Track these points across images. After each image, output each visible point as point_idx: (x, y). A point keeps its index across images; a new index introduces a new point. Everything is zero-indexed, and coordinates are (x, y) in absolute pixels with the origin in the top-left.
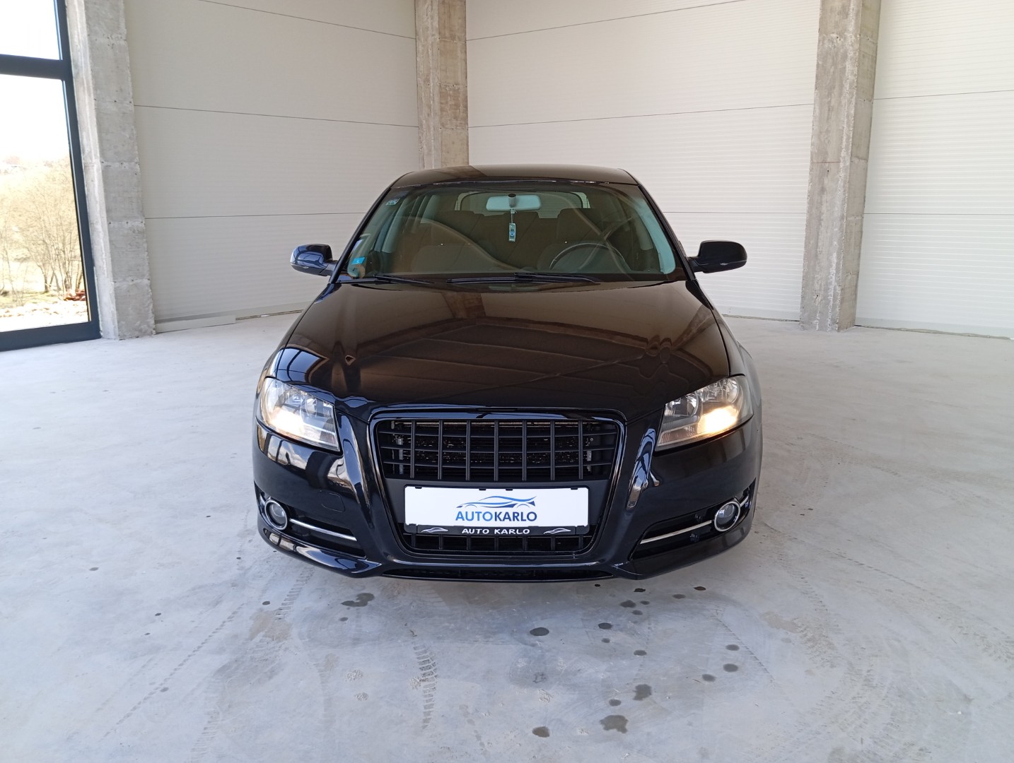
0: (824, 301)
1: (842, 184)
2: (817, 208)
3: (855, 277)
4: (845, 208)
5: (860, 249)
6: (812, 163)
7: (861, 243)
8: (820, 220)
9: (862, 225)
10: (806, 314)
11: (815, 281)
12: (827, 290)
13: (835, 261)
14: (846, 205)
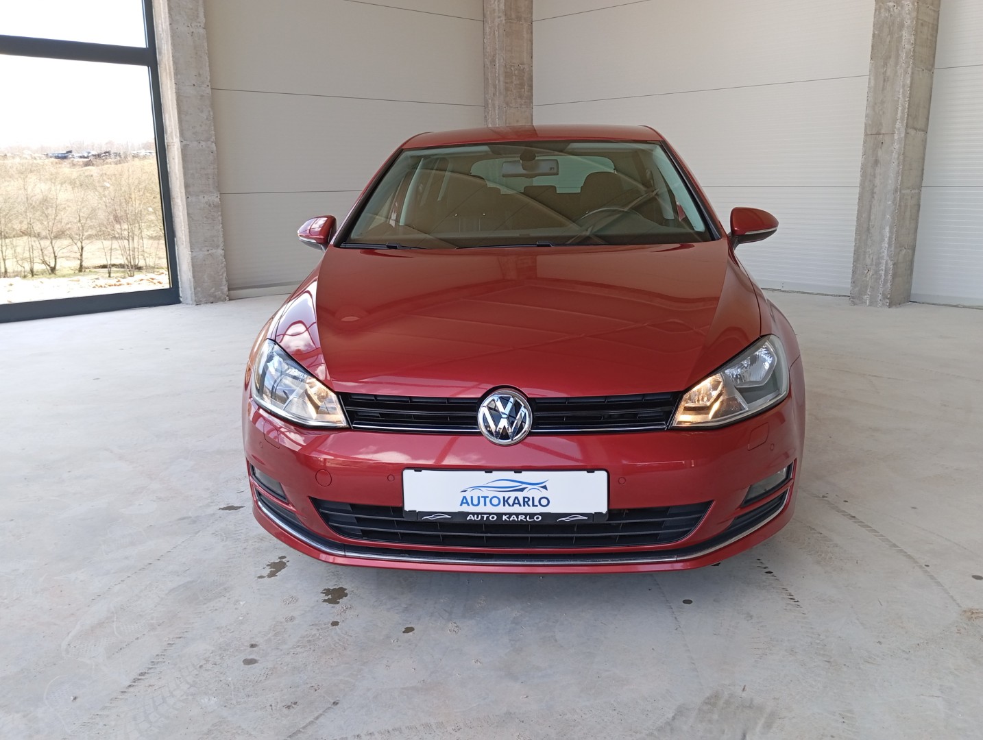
0: (875, 276)
1: (896, 156)
2: (870, 181)
3: (910, 251)
4: (900, 180)
5: (917, 223)
6: (866, 135)
7: (918, 216)
8: (873, 193)
9: (919, 199)
10: (857, 289)
11: (867, 256)
12: (878, 264)
13: (888, 235)
14: (900, 178)
